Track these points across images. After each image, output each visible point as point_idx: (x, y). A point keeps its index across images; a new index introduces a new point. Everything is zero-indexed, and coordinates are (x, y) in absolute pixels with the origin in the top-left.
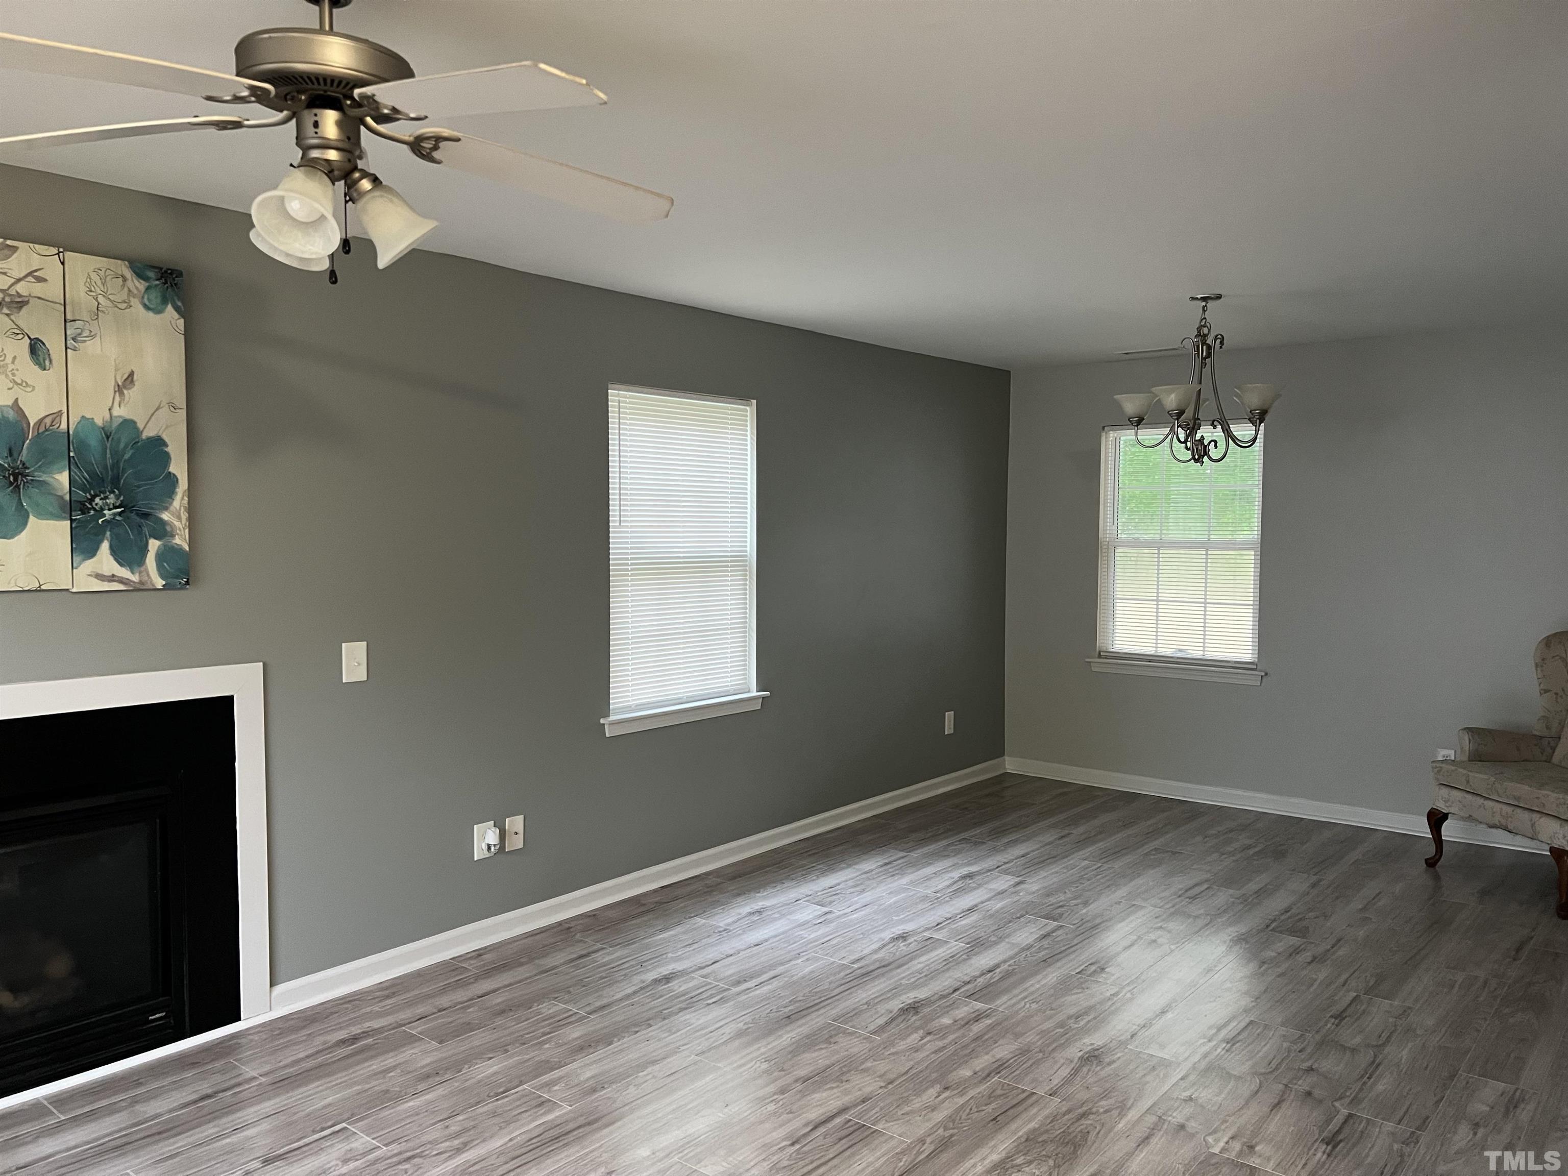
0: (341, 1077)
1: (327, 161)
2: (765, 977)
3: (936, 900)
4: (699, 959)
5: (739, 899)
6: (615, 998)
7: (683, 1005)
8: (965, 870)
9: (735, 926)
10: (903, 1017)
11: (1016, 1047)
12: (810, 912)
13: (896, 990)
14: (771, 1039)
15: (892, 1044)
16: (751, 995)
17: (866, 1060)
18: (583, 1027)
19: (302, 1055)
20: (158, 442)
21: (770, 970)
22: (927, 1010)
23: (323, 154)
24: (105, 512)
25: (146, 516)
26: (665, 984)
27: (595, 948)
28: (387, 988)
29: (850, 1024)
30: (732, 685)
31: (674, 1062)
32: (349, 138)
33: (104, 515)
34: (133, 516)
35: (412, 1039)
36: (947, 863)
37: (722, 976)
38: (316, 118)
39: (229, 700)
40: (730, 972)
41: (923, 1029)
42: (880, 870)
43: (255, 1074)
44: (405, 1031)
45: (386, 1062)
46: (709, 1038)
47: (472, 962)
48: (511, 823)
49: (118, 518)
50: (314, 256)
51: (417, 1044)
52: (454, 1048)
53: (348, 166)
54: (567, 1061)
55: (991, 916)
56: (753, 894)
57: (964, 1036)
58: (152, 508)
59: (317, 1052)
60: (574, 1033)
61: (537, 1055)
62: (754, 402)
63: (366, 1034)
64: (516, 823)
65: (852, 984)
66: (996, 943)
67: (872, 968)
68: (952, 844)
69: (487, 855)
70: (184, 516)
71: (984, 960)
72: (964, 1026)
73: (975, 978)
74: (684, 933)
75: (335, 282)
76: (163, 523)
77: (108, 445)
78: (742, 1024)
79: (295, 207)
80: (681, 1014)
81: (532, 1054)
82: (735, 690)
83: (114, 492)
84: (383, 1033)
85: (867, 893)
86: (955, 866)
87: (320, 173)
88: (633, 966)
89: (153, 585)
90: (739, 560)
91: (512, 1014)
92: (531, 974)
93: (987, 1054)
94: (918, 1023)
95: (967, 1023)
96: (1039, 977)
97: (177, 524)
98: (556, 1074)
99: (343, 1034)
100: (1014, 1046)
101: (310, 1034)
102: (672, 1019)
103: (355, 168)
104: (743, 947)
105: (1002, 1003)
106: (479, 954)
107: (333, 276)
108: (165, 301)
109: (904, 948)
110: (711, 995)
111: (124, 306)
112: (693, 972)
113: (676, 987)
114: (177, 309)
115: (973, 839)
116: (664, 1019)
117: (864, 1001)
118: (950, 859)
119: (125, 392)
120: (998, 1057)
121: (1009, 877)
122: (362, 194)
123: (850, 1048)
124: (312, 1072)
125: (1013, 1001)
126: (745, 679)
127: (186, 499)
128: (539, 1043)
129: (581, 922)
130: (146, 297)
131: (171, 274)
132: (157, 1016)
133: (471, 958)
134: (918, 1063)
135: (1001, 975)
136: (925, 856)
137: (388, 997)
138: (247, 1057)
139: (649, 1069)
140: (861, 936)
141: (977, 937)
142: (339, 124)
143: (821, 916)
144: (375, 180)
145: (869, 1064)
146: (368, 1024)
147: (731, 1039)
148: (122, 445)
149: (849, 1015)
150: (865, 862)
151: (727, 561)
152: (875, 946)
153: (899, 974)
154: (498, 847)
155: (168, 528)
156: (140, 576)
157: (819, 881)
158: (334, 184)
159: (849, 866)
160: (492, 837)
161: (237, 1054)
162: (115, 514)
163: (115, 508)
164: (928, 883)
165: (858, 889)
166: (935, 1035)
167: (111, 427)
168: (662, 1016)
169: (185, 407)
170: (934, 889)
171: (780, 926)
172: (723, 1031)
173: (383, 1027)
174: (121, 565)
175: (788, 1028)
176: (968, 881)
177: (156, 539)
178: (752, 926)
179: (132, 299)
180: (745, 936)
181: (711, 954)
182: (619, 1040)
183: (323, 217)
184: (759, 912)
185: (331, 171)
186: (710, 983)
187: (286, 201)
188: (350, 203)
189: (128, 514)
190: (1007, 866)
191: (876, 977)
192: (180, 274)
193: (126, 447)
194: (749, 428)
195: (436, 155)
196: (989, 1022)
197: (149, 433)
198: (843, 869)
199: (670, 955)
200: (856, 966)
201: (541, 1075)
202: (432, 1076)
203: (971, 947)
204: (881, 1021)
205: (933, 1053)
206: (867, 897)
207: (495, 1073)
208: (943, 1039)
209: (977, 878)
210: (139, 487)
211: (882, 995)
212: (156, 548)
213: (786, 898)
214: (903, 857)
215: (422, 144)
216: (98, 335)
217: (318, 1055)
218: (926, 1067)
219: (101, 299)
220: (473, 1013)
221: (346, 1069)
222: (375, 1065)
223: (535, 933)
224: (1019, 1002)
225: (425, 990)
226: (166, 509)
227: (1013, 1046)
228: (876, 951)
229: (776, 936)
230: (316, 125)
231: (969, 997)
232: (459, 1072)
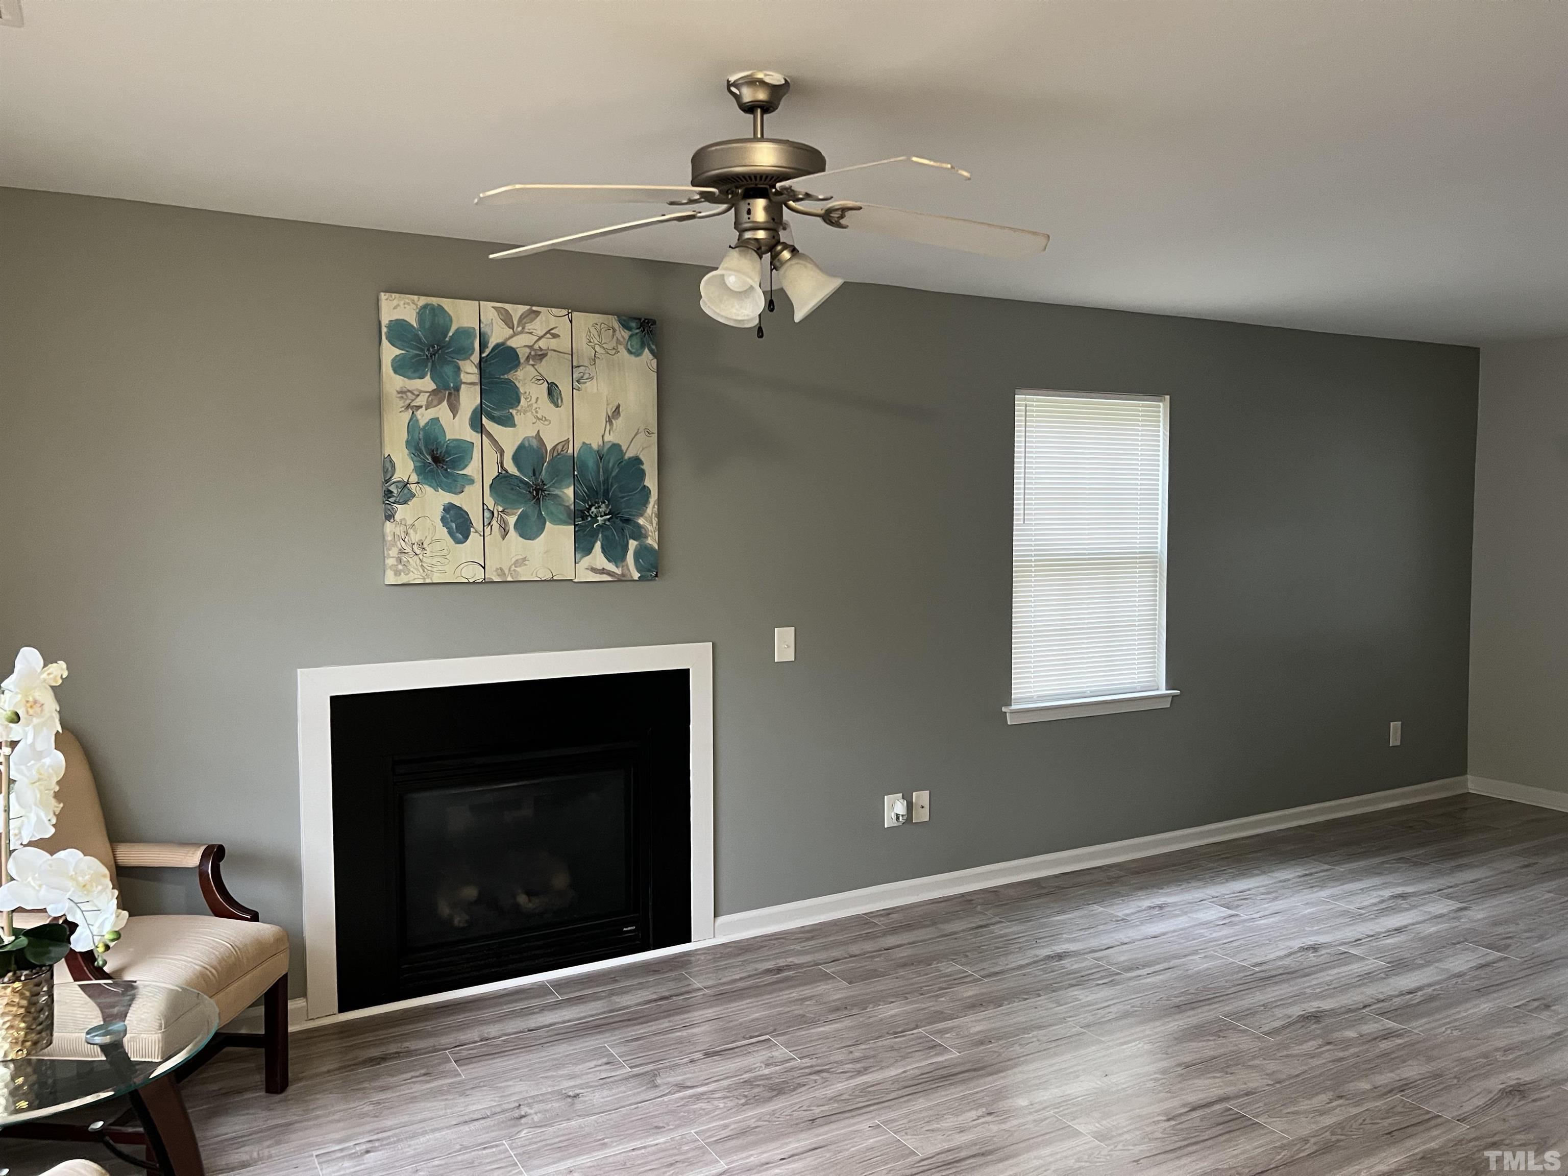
0: (767, 998)
1: (757, 240)
2: (1158, 967)
3: (1357, 917)
4: (1094, 943)
5: (1140, 893)
6: (1007, 967)
7: (1074, 982)
8: (1399, 890)
9: (1133, 917)
10: (1303, 1024)
11: (1428, 1070)
12: (1214, 913)
13: (1300, 997)
14: (1158, 1023)
15: (1286, 1047)
16: (1142, 981)
17: (1254, 1058)
18: (978, 988)
19: (737, 977)
20: (637, 461)
21: (1165, 962)
22: (1328, 1021)
23: (754, 235)
24: (599, 518)
25: (627, 521)
26: (1057, 961)
27: (994, 920)
28: (808, 932)
29: (1244, 1022)
30: (1139, 682)
31: (1059, 1030)
32: (773, 219)
33: (597, 521)
34: (618, 521)
35: (827, 977)
36: (1377, 881)
37: (1115, 961)
38: (749, 207)
39: (686, 672)
40: (1123, 959)
41: (1323, 1039)
42: (1298, 880)
43: (699, 985)
44: (820, 969)
45: (804, 993)
46: (1095, 1014)
47: (882, 919)
48: (917, 797)
49: (607, 523)
50: (746, 318)
51: (831, 981)
52: (859, 990)
53: (774, 241)
54: (960, 1015)
55: (1422, 939)
56: (1155, 890)
57: (1367, 1051)
58: (630, 515)
59: (749, 976)
60: (969, 992)
61: (931, 1005)
62: (1168, 397)
63: (789, 967)
64: (922, 797)
65: (1251, 985)
66: (1421, 966)
67: (1274, 973)
68: (1387, 862)
69: (896, 824)
70: (655, 521)
71: (1407, 981)
72: (1369, 1041)
73: (1390, 998)
74: (1081, 917)
75: (761, 337)
76: (639, 526)
77: (601, 465)
78: (1129, 1006)
79: (732, 280)
80: (1071, 989)
81: (929, 1004)
82: (1142, 687)
83: (604, 503)
84: (802, 968)
85: (1281, 902)
86: (1385, 886)
87: (750, 251)
88: (1027, 941)
89: (632, 577)
90: (1147, 557)
91: (912, 968)
92: (934, 936)
93: (1392, 1071)
94: (1319, 1032)
95: (1375, 1039)
96: (1468, 1005)
97: (650, 528)
98: (950, 1024)
99: (770, 965)
100: (1426, 1069)
101: (744, 961)
102: (1061, 992)
103: (778, 242)
104: (1139, 937)
105: (1418, 1027)
106: (888, 912)
107: (760, 332)
108: (643, 346)
109: (1314, 959)
110: (1102, 976)
111: (613, 352)
112: (1087, 953)
113: (1068, 965)
114: (652, 351)
115: (1414, 859)
116: (1054, 991)
117: (1262, 1003)
118: (1383, 877)
119: (614, 421)
120: (1404, 1076)
121: (1451, 902)
122: (783, 263)
123: (1240, 1044)
124: (745, 991)
125: (1433, 1025)
126: (1154, 676)
127: (656, 506)
128: (937, 996)
129: (983, 896)
130: (629, 343)
131: (648, 323)
132: (629, 928)
133: (881, 915)
134: (1311, 1068)
135: (1422, 998)
136: (1352, 871)
137: (808, 939)
138: (695, 971)
139: (1035, 1033)
140: (1268, 942)
141: (1401, 958)
142: (767, 209)
143: (1225, 918)
144: (794, 251)
145: (1257, 1062)
146: (790, 960)
147: (1117, 1019)
148: (611, 465)
149: (1243, 1014)
150: (1282, 871)
151: (1136, 558)
152: (1282, 953)
153: (1304, 982)
154: (905, 818)
155: (643, 531)
156: (622, 570)
157: (1228, 884)
158: (761, 258)
159: (1264, 873)
160: (900, 808)
161: (690, 968)
162: (605, 520)
163: (606, 515)
164: (1352, 898)
165: (1269, 896)
166: (1336, 1045)
167: (603, 450)
168: (1051, 988)
169: (656, 432)
170: (1358, 906)
171: (1181, 922)
172: (1110, 1010)
173: (803, 964)
174: (609, 561)
175: (1177, 1017)
176: (1400, 901)
177: (634, 539)
178: (1151, 919)
179: (619, 346)
180: (1143, 927)
181: (1105, 940)
182: (1009, 1004)
183: (751, 287)
184: (1160, 907)
185: (759, 248)
186: (1102, 966)
187: (726, 277)
188: (774, 271)
189: (614, 519)
190: (1451, 890)
191: (1276, 983)
192: (654, 322)
193: (613, 466)
194: (1161, 424)
195: (843, 221)
196: (1399, 1041)
197: (629, 454)
198: (1257, 875)
199: (1064, 936)
200: (1257, 969)
201: (935, 1022)
202: (841, 1008)
203: (1393, 966)
204: (1277, 1024)
205: (1330, 1062)
206: (1279, 905)
207: (895, 1016)
208: (1343, 1051)
209: (1412, 899)
210: (623, 497)
211: (1281, 1000)
212: (634, 547)
213: (1191, 897)
214: (1327, 870)
215: (832, 215)
216: (595, 378)
217: (749, 979)
218: (1321, 1075)
219: (597, 348)
220: (879, 963)
221: (770, 993)
222: (795, 994)
223: (940, 900)
224: (1440, 1026)
225: (839, 938)
226: (642, 515)
227: (1424, 1068)
228: (1281, 958)
229: (1174, 931)
230: (749, 212)
231: (1381, 1014)
232: (863, 1010)
